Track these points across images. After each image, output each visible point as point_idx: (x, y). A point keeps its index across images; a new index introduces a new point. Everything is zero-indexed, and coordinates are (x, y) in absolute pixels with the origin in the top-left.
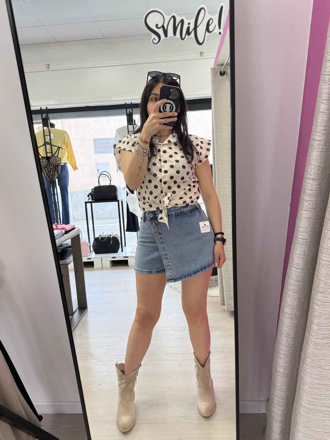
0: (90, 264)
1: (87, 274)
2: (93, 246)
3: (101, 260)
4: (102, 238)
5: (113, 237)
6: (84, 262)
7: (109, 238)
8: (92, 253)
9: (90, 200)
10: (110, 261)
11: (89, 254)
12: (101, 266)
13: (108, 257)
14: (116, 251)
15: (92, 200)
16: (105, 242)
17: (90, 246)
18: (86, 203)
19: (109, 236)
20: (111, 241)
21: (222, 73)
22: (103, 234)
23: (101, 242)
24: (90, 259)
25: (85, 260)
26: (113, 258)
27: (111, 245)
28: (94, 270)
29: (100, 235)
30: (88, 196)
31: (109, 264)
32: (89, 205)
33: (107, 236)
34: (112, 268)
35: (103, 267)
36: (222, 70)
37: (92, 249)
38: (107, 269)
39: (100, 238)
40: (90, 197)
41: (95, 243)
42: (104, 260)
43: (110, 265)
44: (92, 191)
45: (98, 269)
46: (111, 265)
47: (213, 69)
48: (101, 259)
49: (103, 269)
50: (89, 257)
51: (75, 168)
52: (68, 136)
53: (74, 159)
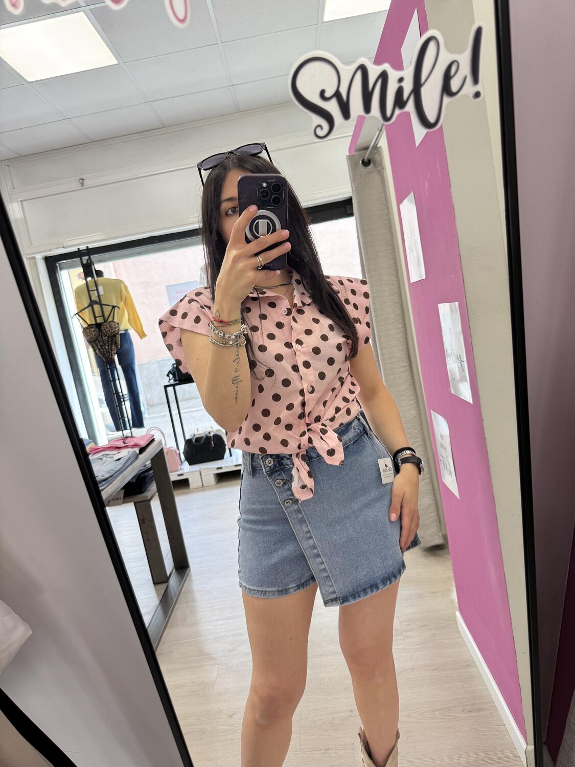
0: (184, 483)
1: (181, 501)
2: (185, 453)
3: (199, 475)
4: (198, 440)
5: (213, 435)
6: (173, 482)
7: (208, 438)
8: (183, 464)
9: (172, 382)
10: (214, 474)
12: (201, 484)
13: (210, 468)
14: (221, 457)
15: (175, 381)
16: (202, 444)
17: (179, 454)
18: (166, 387)
19: (208, 434)
20: (212, 442)
21: (366, 163)
22: (198, 431)
23: (195, 446)
24: (182, 475)
25: (173, 477)
26: (218, 468)
27: (212, 449)
28: (190, 492)
29: (193, 435)
30: (168, 375)
31: (212, 480)
32: (170, 389)
33: (204, 435)
34: (218, 485)
35: (204, 485)
36: (366, 158)
37: (183, 457)
38: (210, 488)
39: (194, 441)
40: (171, 376)
41: (186, 447)
42: (205, 474)
43: (215, 481)
44: (174, 367)
45: (197, 490)
46: (217, 481)
47: (351, 158)
48: (199, 472)
49: (204, 490)
50: (180, 472)
51: (142, 335)
52: (126, 287)
53: (138, 321)
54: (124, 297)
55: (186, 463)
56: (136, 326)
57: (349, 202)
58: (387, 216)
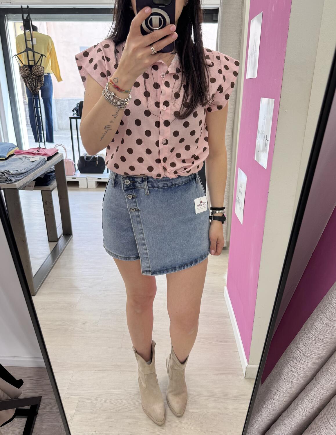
0: (75, 184)
1: (72, 194)
2: (79, 165)
3: (86, 180)
4: (88, 158)
5: (99, 158)
6: (68, 182)
7: (94, 159)
8: (77, 172)
9: (75, 116)
10: (96, 182)
11: (74, 173)
12: (86, 186)
13: (94, 178)
14: (101, 172)
15: (78, 115)
16: (91, 161)
17: (75, 165)
18: (71, 118)
20: (97, 161)
23: (86, 162)
24: (75, 178)
25: (69, 178)
26: (99, 179)
27: (96, 166)
28: (79, 190)
29: (85, 154)
30: (73, 111)
31: (94, 185)
32: (74, 121)
34: (97, 189)
35: (88, 188)
37: (77, 167)
38: (92, 189)
39: (85, 158)
40: (75, 112)
41: (80, 161)
42: (90, 180)
43: (96, 186)
44: (78, 106)
45: (84, 189)
46: (97, 186)
48: (86, 179)
49: (88, 190)
50: (74, 176)
51: (59, 79)
52: (52, 43)
53: (58, 69)
54: (50, 49)
55: (79, 172)
56: (56, 72)
57: (216, 11)
58: (240, 27)
